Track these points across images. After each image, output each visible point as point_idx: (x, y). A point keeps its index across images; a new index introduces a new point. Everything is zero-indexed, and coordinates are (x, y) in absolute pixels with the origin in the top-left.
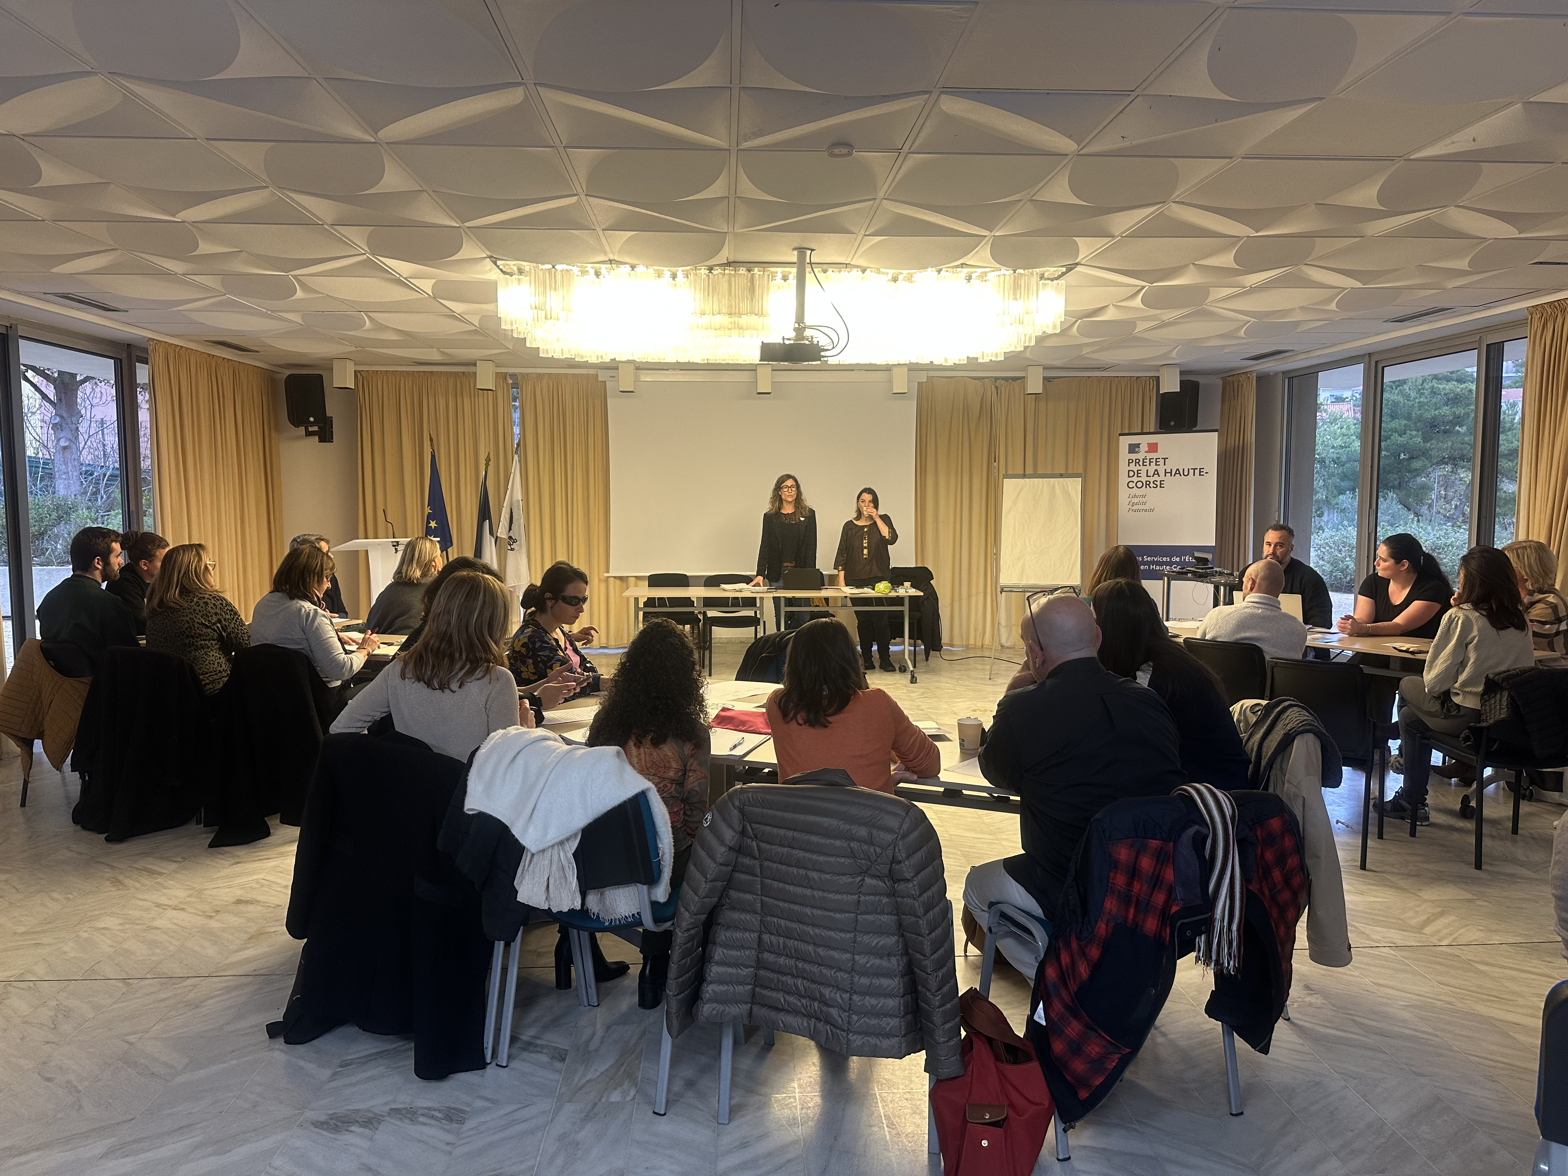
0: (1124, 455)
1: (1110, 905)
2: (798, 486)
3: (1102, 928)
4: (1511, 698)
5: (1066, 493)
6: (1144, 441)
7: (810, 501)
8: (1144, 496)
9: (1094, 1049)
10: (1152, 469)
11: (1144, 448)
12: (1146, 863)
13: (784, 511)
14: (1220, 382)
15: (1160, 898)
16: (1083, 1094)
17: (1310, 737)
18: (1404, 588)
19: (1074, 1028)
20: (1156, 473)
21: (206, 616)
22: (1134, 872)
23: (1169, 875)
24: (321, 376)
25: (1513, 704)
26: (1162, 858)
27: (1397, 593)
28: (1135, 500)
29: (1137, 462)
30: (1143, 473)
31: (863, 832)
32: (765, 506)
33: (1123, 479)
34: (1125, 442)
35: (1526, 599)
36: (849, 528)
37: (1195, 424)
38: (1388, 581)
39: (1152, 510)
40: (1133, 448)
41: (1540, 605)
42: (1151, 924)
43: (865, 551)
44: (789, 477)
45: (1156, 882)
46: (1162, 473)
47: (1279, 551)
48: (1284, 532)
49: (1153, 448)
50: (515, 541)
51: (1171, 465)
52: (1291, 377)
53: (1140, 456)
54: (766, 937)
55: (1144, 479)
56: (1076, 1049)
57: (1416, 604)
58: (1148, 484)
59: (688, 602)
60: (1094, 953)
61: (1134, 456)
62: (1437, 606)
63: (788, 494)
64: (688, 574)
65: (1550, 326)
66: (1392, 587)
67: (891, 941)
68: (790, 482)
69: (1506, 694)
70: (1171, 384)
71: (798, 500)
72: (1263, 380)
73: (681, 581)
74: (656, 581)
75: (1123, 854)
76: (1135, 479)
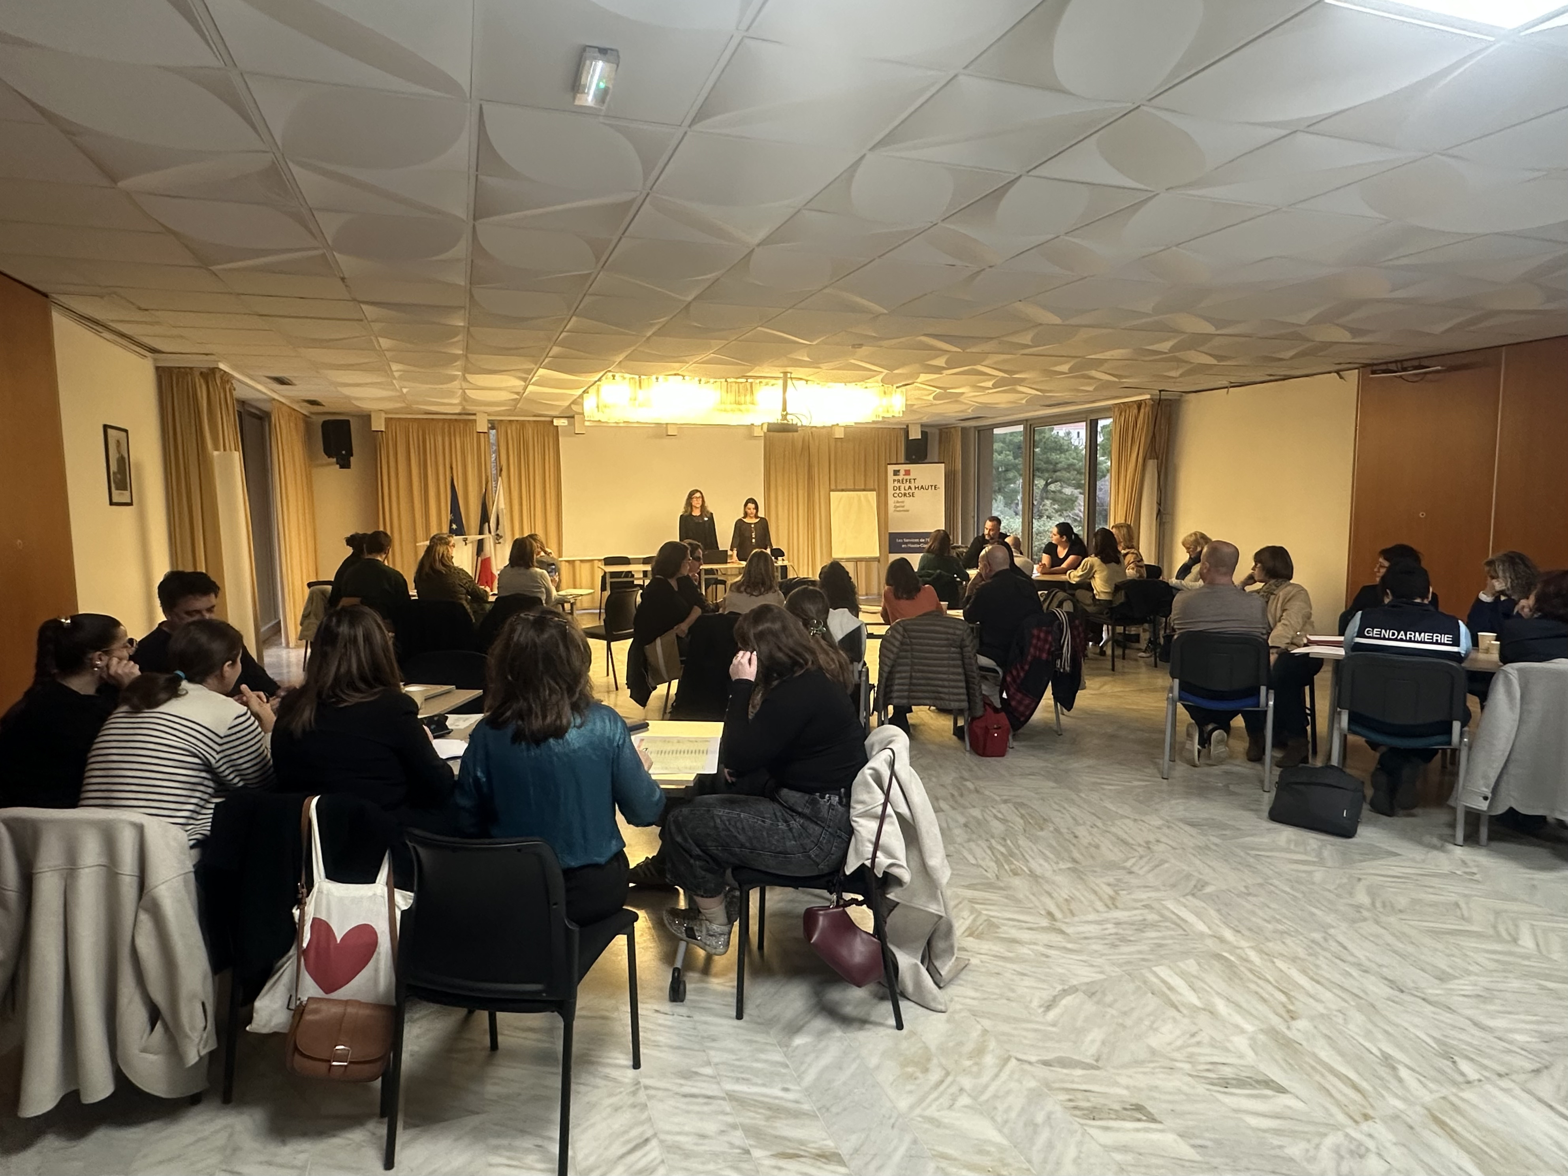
0: (891, 477)
1: (1032, 650)
2: (703, 497)
3: (1029, 658)
4: (1126, 593)
5: (868, 501)
6: (902, 468)
7: (710, 508)
8: (903, 502)
9: (1027, 701)
10: (908, 485)
11: (902, 472)
12: (1042, 635)
13: (694, 514)
14: (937, 432)
15: (1047, 647)
16: (1022, 719)
17: (1069, 601)
18: (1064, 549)
19: (1019, 696)
20: (910, 488)
21: (461, 580)
22: (1038, 638)
23: (1050, 638)
24: (348, 421)
25: (1127, 596)
26: (1047, 633)
27: (1062, 552)
28: (898, 505)
29: (899, 481)
30: (902, 488)
31: (951, 631)
32: (681, 511)
33: (891, 491)
34: (891, 468)
35: (1123, 552)
36: (740, 525)
37: (925, 457)
38: (1057, 546)
39: (908, 511)
40: (896, 473)
41: (1129, 555)
42: (1044, 656)
43: (754, 541)
44: (697, 491)
45: (1046, 641)
46: (913, 488)
47: (991, 533)
48: (995, 523)
49: (907, 472)
50: (501, 537)
51: (918, 483)
52: (980, 430)
53: (900, 477)
54: (913, 674)
55: (903, 491)
56: (1020, 702)
57: (1071, 557)
58: (905, 495)
59: (629, 574)
60: (1027, 667)
61: (896, 478)
62: (1080, 558)
63: (697, 503)
64: (629, 557)
65: (1123, 414)
66: (1059, 549)
67: (960, 670)
68: (698, 495)
69: (1123, 592)
70: (915, 434)
71: (703, 506)
72: (964, 430)
73: (625, 561)
74: (609, 561)
75: (1035, 632)
76: (898, 492)
